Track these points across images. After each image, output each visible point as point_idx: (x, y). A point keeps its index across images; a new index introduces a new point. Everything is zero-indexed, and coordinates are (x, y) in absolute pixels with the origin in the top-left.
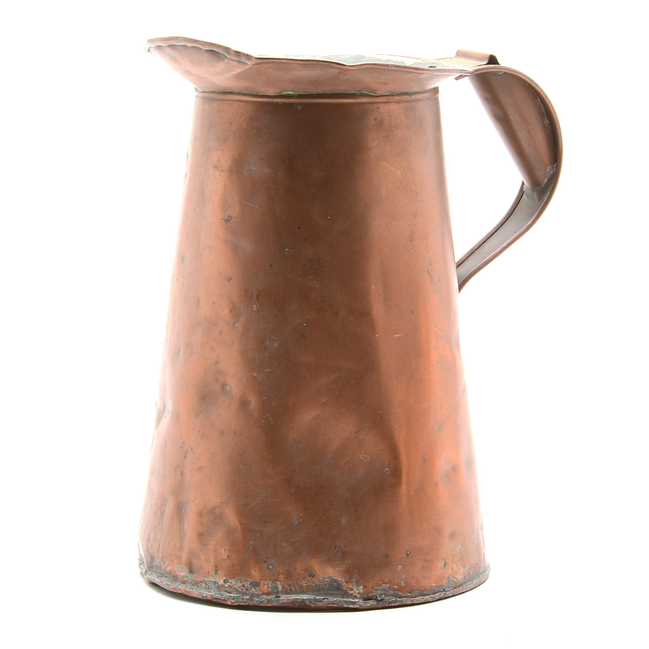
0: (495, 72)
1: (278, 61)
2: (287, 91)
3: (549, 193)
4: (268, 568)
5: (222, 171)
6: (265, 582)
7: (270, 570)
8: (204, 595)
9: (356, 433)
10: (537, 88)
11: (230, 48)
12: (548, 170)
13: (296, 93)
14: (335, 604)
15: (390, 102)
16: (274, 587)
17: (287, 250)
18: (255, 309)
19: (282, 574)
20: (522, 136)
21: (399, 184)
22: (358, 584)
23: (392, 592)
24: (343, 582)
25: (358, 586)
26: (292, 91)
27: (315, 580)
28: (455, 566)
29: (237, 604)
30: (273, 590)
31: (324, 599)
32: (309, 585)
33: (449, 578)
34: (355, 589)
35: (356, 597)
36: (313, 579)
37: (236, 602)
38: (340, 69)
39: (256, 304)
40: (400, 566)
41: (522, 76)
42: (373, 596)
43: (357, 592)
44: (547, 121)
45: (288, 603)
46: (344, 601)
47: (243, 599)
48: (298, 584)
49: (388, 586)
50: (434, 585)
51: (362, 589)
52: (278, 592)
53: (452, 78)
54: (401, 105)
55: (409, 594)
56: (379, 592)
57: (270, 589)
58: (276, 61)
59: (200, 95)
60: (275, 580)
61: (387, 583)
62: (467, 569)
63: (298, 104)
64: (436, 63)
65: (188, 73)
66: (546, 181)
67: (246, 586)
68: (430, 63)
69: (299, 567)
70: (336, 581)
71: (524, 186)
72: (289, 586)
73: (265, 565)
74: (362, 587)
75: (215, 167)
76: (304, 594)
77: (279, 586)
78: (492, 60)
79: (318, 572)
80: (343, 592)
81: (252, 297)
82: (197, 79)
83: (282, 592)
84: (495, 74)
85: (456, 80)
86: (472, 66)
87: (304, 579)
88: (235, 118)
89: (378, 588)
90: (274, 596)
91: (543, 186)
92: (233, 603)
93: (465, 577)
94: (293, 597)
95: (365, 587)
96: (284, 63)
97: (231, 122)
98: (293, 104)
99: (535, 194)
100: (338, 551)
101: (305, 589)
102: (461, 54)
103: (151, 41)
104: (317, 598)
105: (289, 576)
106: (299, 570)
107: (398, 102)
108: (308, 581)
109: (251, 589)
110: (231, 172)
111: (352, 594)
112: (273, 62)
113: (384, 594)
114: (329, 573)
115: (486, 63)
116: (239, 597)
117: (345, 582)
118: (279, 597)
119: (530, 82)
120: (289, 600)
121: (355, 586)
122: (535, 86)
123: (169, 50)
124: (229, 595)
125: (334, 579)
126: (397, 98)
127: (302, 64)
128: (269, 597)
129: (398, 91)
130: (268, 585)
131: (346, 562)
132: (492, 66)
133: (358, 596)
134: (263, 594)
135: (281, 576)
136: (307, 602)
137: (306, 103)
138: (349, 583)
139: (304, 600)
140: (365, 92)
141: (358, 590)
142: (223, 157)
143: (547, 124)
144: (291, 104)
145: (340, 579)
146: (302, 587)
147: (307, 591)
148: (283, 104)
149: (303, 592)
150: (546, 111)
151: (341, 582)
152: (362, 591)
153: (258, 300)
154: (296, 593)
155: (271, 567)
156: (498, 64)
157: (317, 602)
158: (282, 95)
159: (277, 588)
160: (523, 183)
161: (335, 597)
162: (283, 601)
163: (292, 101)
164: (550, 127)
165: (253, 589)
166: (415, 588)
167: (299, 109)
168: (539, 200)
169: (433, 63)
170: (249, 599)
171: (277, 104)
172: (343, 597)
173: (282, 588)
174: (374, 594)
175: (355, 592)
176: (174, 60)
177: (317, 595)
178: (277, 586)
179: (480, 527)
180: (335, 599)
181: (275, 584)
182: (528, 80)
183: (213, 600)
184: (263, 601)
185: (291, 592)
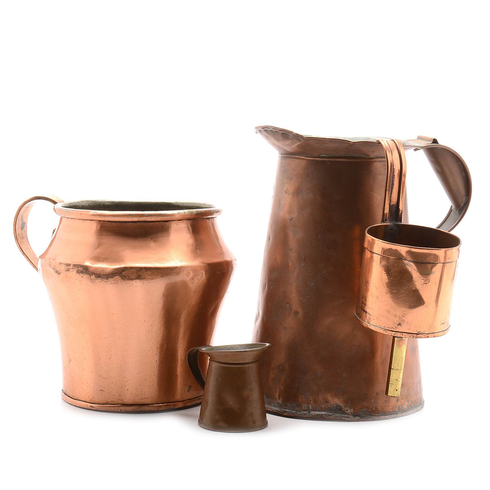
0: (437, 147)
1: (317, 139)
2: (322, 154)
3: (464, 211)
4: (305, 397)
5: (289, 194)
6: (303, 405)
7: (306, 398)
8: (273, 410)
9: (352, 330)
10: (459, 156)
11: (293, 132)
12: (464, 199)
13: (327, 156)
14: (338, 417)
15: (376, 161)
16: (308, 407)
17: (320, 236)
18: (303, 265)
19: (312, 401)
20: (451, 180)
21: (379, 204)
22: (350, 408)
23: (368, 413)
24: (343, 406)
25: (350, 409)
26: (325, 155)
27: (329, 405)
28: (403, 401)
29: (289, 415)
30: (307, 409)
31: (333, 415)
32: (325, 407)
33: (399, 407)
34: (349, 410)
35: (349, 414)
36: (328, 404)
37: (289, 414)
38: (349, 143)
39: (303, 263)
40: (373, 400)
41: (450, 150)
42: (358, 414)
43: (350, 412)
44: (464, 174)
45: (314, 416)
46: (343, 416)
47: (292, 412)
48: (320, 407)
49: (366, 409)
50: (391, 410)
51: (353, 411)
52: (309, 410)
53: (412, 150)
54: (382, 163)
55: (377, 415)
56: (361, 412)
57: (305, 408)
58: (315, 139)
59: (281, 155)
60: (308, 404)
61: (366, 408)
62: (410, 403)
63: (328, 161)
64: (406, 142)
65: (274, 145)
66: (463, 205)
67: (294, 406)
68: (403, 142)
69: (320, 398)
70: (339, 406)
71: (452, 207)
72: (315, 407)
73: (303, 396)
74: (352, 410)
75: (286, 192)
76: (322, 412)
77: (310, 407)
78: (435, 141)
79: (330, 400)
80: (343, 412)
81: (301, 259)
82: (278, 148)
83: (312, 410)
84: (436, 148)
85: (415, 151)
86: (424, 144)
87: (323, 404)
88: (296, 168)
89: (361, 410)
90: (307, 412)
91: (461, 207)
92: (287, 414)
93: (408, 407)
94: (317, 413)
95: (354, 409)
96: (320, 140)
97: (294, 170)
98: (325, 161)
99: (457, 211)
100: (341, 390)
101: (324, 409)
102: (420, 138)
103: (256, 128)
104: (329, 414)
105: (315, 401)
106: (320, 399)
107: (380, 161)
108: (325, 405)
109: (296, 408)
110: (293, 195)
111: (347, 413)
112: (314, 139)
113: (364, 414)
114: (336, 401)
115: (431, 143)
116: (290, 411)
117: (344, 406)
118: (310, 412)
119: (455, 153)
120: (315, 414)
121: (349, 409)
122: (457, 155)
123: (264, 133)
124: (285, 410)
125: (338, 405)
126: (380, 159)
127: (329, 141)
128: (305, 412)
129: (380, 156)
130: (304, 406)
131: (345, 396)
132: (434, 144)
133: (350, 414)
134: (302, 411)
135: (311, 402)
136: (324, 416)
137: (333, 161)
138: (346, 407)
139: (322, 414)
140: (363, 156)
141: (350, 411)
142: (290, 187)
143: (464, 175)
144: (324, 161)
145: (341, 405)
146: (322, 408)
147: (324, 410)
148: (320, 161)
149: (322, 410)
150: (464, 169)
151: (342, 407)
152: (352, 411)
153: (304, 261)
154: (319, 411)
155: (306, 397)
156: (438, 143)
157: (329, 416)
158: (320, 157)
159: (309, 408)
160: (452, 206)
161: (339, 414)
162: (312, 415)
163: (325, 159)
164: (466, 176)
165: (297, 408)
166: (381, 412)
167: (328, 164)
168: (459, 215)
169: (404, 142)
170: (295, 413)
171: (317, 161)
172: (342, 414)
173: (312, 408)
174: (359, 413)
175: (349, 412)
176: (267, 138)
177: (329, 413)
178: (309, 407)
179: (418, 382)
180: (339, 415)
181: (308, 406)
182: (454, 152)
183: (277, 412)
184: (302, 414)
185: (316, 411)
